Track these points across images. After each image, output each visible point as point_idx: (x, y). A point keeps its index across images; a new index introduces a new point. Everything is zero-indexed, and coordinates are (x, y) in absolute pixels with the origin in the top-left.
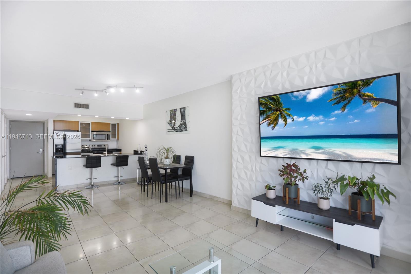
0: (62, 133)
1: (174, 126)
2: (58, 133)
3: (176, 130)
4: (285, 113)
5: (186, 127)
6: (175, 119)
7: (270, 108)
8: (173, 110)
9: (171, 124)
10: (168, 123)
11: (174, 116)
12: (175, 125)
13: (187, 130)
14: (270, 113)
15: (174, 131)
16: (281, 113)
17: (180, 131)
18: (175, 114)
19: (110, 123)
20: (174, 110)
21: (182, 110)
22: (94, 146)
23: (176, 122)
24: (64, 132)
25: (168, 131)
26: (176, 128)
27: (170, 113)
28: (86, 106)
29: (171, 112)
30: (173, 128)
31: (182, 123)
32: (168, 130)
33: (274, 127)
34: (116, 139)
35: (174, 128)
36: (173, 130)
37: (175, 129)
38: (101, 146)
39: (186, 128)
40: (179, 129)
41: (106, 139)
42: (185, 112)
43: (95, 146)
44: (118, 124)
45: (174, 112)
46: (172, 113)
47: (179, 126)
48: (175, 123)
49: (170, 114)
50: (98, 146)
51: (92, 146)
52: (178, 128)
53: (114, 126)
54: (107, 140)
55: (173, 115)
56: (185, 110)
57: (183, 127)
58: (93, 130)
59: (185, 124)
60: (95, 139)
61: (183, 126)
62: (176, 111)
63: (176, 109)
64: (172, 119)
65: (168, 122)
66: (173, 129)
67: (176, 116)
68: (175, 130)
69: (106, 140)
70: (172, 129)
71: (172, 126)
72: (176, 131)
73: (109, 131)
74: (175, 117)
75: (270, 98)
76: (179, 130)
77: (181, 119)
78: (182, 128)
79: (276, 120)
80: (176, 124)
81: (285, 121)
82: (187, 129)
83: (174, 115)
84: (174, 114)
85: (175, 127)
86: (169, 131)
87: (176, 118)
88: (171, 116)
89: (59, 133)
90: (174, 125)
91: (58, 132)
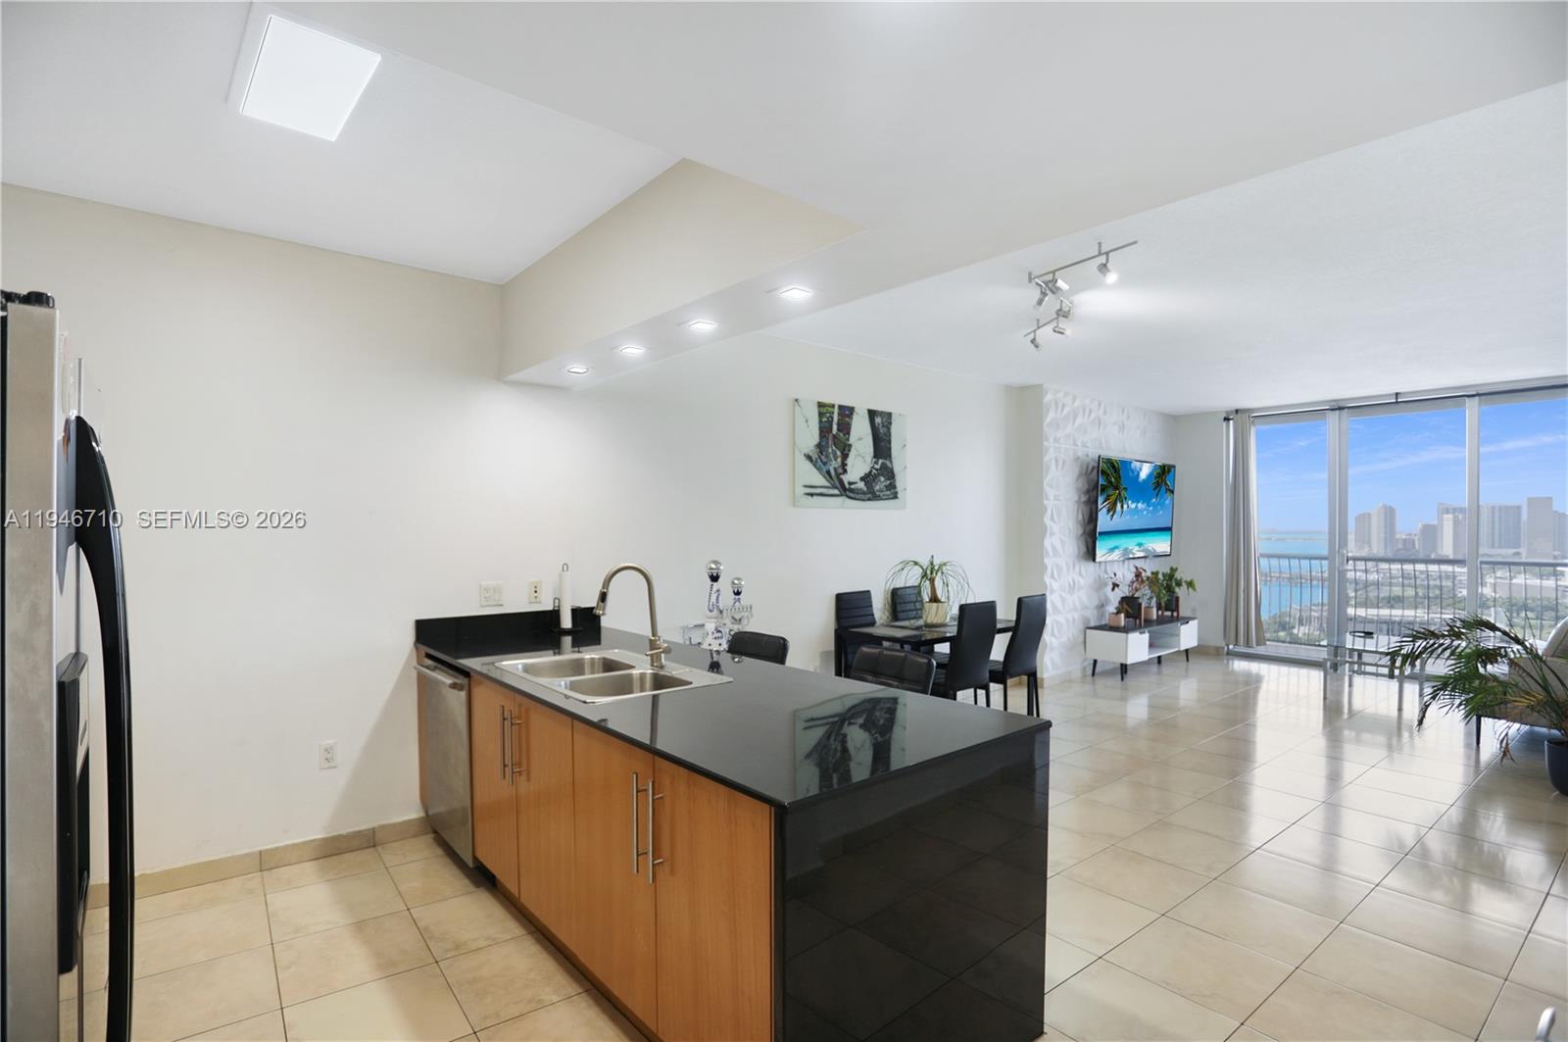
1: (842, 476)
3: (848, 493)
4: (1123, 493)
5: (892, 487)
6: (845, 450)
7: (1110, 482)
8: (833, 406)
9: (825, 464)
10: (809, 458)
11: (841, 434)
12: (845, 471)
13: (899, 495)
14: (1111, 492)
15: (841, 495)
16: (1119, 494)
17: (869, 499)
18: (845, 428)
20: (840, 407)
21: (878, 420)
23: (849, 461)
25: (808, 494)
26: (850, 483)
27: (821, 415)
29: (822, 410)
30: (837, 483)
31: (877, 470)
32: (806, 486)
33: (1112, 516)
35: (841, 482)
36: (836, 492)
37: (845, 489)
39: (892, 491)
40: (865, 489)
42: (889, 429)
45: (839, 414)
46: (832, 418)
47: (862, 479)
48: (844, 465)
49: (820, 421)
52: (861, 485)
55: (835, 427)
56: (890, 423)
57: (881, 484)
59: (890, 474)
61: (882, 479)
62: (852, 414)
63: (851, 410)
64: (830, 442)
65: (806, 451)
66: (836, 488)
67: (849, 434)
68: (847, 491)
70: (827, 484)
71: (828, 472)
72: (852, 495)
74: (848, 440)
75: (1110, 463)
76: (864, 493)
77: (872, 454)
78: (877, 488)
79: (1115, 504)
80: (848, 468)
81: (1122, 507)
82: (896, 493)
83: (838, 429)
84: (839, 424)
85: (846, 478)
86: (812, 495)
87: (850, 446)
88: (825, 430)
90: (841, 471)
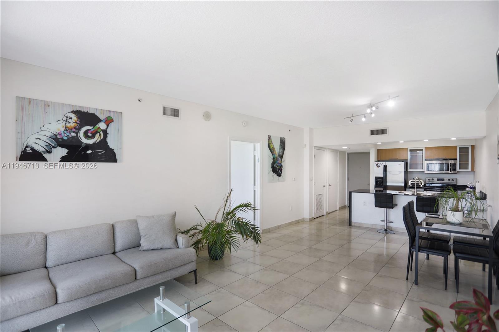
0: (383, 164)
2: (378, 164)
19: (456, 147)
22: (431, 180)
24: (384, 163)
28: (384, 132)
34: (470, 170)
38: (443, 180)
41: (448, 170)
43: (433, 179)
44: (473, 147)
50: (438, 180)
51: (429, 180)
53: (464, 150)
54: (451, 172)
58: (426, 159)
60: (429, 170)
69: (449, 172)
73: (455, 158)
89: (380, 164)
91: (378, 162)
